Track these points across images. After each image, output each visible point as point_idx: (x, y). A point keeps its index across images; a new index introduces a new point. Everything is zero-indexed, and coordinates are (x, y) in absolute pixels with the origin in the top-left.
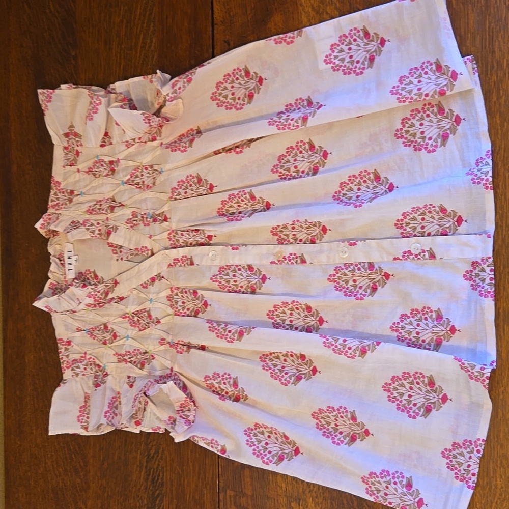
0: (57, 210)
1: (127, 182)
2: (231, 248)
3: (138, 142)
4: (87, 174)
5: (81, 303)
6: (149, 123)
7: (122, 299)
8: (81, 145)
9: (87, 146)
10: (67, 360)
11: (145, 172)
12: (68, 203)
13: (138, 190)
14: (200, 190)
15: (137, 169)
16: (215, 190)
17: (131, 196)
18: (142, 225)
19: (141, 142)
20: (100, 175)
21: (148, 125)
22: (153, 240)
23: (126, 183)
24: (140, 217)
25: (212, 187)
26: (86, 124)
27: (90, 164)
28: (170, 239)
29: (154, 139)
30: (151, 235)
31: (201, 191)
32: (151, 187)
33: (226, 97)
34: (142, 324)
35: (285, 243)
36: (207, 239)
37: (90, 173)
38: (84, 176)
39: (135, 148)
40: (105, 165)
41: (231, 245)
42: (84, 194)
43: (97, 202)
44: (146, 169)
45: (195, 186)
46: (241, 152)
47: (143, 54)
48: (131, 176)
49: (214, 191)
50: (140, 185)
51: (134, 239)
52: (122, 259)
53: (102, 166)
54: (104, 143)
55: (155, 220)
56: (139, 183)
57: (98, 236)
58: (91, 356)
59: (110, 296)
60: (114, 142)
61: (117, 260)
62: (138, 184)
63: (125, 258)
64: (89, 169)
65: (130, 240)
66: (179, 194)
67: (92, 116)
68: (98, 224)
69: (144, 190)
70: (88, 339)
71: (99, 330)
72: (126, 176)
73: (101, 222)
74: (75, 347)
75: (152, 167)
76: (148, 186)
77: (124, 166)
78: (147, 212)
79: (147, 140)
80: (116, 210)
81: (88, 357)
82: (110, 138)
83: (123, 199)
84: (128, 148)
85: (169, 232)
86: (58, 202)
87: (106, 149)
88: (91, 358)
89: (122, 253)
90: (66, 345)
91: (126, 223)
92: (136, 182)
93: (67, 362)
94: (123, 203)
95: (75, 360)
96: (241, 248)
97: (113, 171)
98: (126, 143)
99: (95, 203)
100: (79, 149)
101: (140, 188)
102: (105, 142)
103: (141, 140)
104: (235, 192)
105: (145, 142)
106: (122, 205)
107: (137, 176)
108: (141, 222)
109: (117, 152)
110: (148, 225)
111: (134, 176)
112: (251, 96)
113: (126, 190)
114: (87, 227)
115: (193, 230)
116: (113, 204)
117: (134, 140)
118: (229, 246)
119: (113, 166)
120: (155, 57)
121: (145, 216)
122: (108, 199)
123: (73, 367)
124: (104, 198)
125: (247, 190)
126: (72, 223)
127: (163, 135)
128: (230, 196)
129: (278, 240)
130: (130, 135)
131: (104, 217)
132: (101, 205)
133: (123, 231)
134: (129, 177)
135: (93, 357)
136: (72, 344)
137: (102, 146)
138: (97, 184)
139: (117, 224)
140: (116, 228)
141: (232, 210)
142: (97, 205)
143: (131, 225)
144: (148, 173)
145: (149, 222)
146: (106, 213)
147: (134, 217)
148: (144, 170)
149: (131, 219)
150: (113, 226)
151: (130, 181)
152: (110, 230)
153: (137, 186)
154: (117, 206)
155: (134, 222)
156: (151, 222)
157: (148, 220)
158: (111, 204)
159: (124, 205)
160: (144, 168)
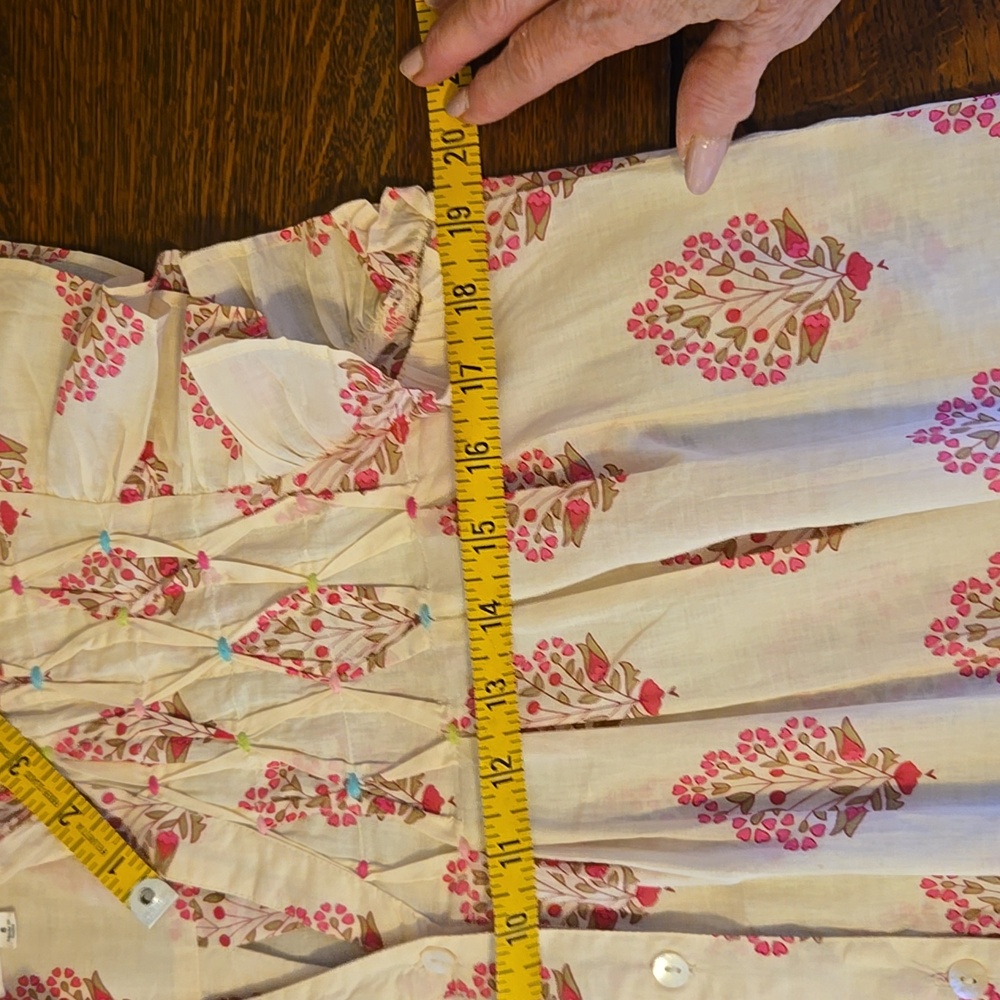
1: (245, 648)
2: (751, 947)
3: (292, 494)
4: (56, 601)
6: (359, 414)
8: (25, 485)
9: (52, 490)
11: (327, 613)
13: (296, 681)
14: (602, 703)
15: (289, 596)
16: (667, 707)
17: (260, 702)
18: (318, 822)
19: (309, 492)
20: (115, 611)
21: (354, 419)
22: (373, 883)
23: (237, 649)
24: (310, 791)
25: (651, 696)
26: (60, 409)
27: (70, 561)
28: (456, 887)
29: (366, 484)
30: (363, 864)
31: (605, 705)
32: (359, 673)
33: (701, 325)
35: (985, 930)
36: (636, 901)
37: (67, 595)
38: (44, 610)
39: (279, 517)
40: (138, 573)
41: (753, 933)
42: (48, 678)
43: (106, 715)
44: (334, 599)
45: (574, 684)
46: (797, 565)
47: (329, 132)
48: (263, 626)
49: (663, 711)
50: (306, 664)
51: (282, 870)
52: (225, 941)
53: (128, 575)
54: (133, 487)
55: (383, 805)
56: (301, 653)
60: (184, 487)
61: (203, 942)
62: (297, 658)
63: (238, 939)
64: (62, 580)
65: (261, 875)
67: (92, 384)
68: (109, 798)
69: (326, 681)
72: (241, 620)
73: (119, 794)
75: (366, 591)
76: (346, 667)
77: (224, 582)
78: (342, 770)
79: (336, 485)
80: (194, 752)
82: (161, 466)
83: (227, 711)
84: (247, 513)
85: (454, 857)
87: (143, 512)
89: (226, 921)
91: (242, 804)
92: (283, 648)
94: (227, 728)
96: (796, 947)
97: (175, 598)
98: (239, 495)
99: (96, 716)
100: (17, 500)
101: (307, 673)
102: (140, 482)
103: (308, 485)
104: (774, 724)
105: (327, 494)
106: (221, 734)
107: (289, 626)
108: (317, 810)
109: (196, 527)
110: (349, 821)
111: (274, 626)
112: (815, 330)
113: (242, 677)
115: (575, 866)
116: (181, 728)
117: (274, 483)
118: (744, 939)
119: (176, 581)
120: (391, 148)
121: (334, 789)
122: (154, 707)
124: (138, 702)
125: (830, 718)
127: (409, 467)
128: (746, 735)
129: (951, 915)
130: (260, 463)
131: (138, 776)
132: (121, 729)
133: (229, 838)
134: (252, 626)
137: (126, 497)
138: (102, 643)
139: (201, 809)
140: (196, 825)
141: (738, 787)
142: (104, 728)
143: (265, 814)
144: (344, 616)
145: (355, 809)
146: (148, 761)
147: (277, 785)
148: (326, 606)
149: (263, 792)
150: (183, 815)
151: (260, 643)
152: (171, 831)
153: (289, 663)
154: (197, 739)
155: (280, 806)
156: (364, 811)
157: (351, 801)
158: (169, 727)
159: (230, 737)
160: (323, 598)
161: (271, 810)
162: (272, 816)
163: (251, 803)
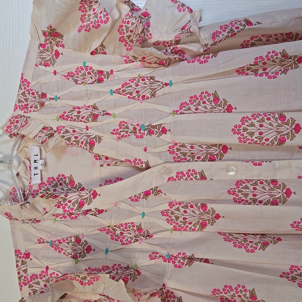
0: (25, 112)
1: (117, 91)
4: (65, 79)
5: (47, 212)
7: (100, 212)
8: (63, 46)
10: (25, 275)
11: (141, 83)
12: (38, 106)
13: (130, 100)
20: (83, 82)
22: (148, 153)
23: (114, 92)
24: (131, 128)
28: (171, 152)
30: (146, 148)
32: (148, 98)
34: (126, 238)
37: (69, 77)
42: (59, 99)
43: (74, 108)
44: (143, 80)
48: (123, 87)
50: (133, 95)
52: (108, 165)
55: (151, 133)
56: (132, 92)
57: (74, 143)
58: (54, 271)
59: (86, 207)
61: (102, 166)
62: (131, 94)
64: (68, 73)
66: (189, 109)
68: (74, 131)
69: (139, 100)
70: (52, 252)
71: (68, 243)
72: (116, 85)
73: (77, 130)
74: (35, 260)
75: (152, 78)
76: (144, 96)
77: (116, 79)
78: (140, 123)
80: (100, 117)
81: (50, 272)
85: (171, 145)
86: (26, 103)
88: (54, 273)
89: (109, 160)
90: (23, 257)
91: (112, 133)
92: (127, 91)
93: (25, 277)
94: (109, 112)
95: (33, 275)
99: (71, 109)
100: (60, 49)
101: (134, 98)
106: (108, 114)
107: (130, 86)
108: (133, 134)
110: (141, 137)
111: (126, 86)
114: (61, 134)
116: (96, 112)
121: (138, 128)
122: (89, 107)
123: (31, 283)
124: (85, 105)
126: (43, 129)
131: (83, 125)
132: (79, 112)
135: (56, 273)
136: (31, 257)
139: (101, 135)
140: (100, 139)
141: (251, 129)
142: (73, 112)
143: (118, 136)
144: (145, 84)
145: (143, 134)
146: (86, 121)
147: (122, 128)
148: (141, 81)
149: (117, 130)
150: (96, 136)
151: (121, 90)
152: (93, 140)
153: (129, 95)
154: (100, 115)
155: (122, 133)
156: (146, 134)
157: (142, 131)
158: (93, 112)
159: (110, 114)
160: (141, 79)
161: (120, 134)
162: (120, 136)
163: (114, 132)
